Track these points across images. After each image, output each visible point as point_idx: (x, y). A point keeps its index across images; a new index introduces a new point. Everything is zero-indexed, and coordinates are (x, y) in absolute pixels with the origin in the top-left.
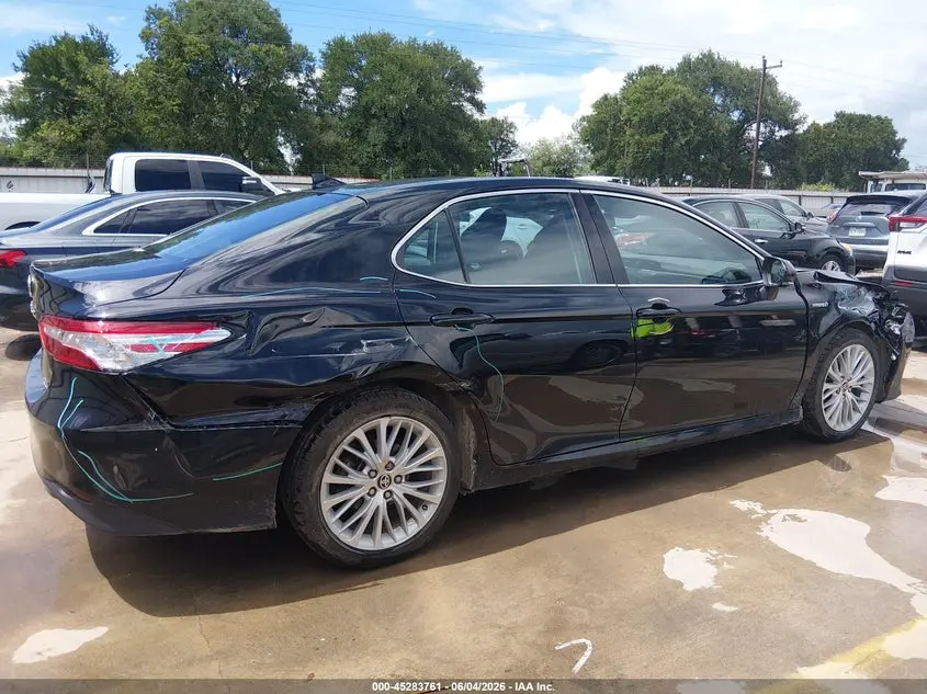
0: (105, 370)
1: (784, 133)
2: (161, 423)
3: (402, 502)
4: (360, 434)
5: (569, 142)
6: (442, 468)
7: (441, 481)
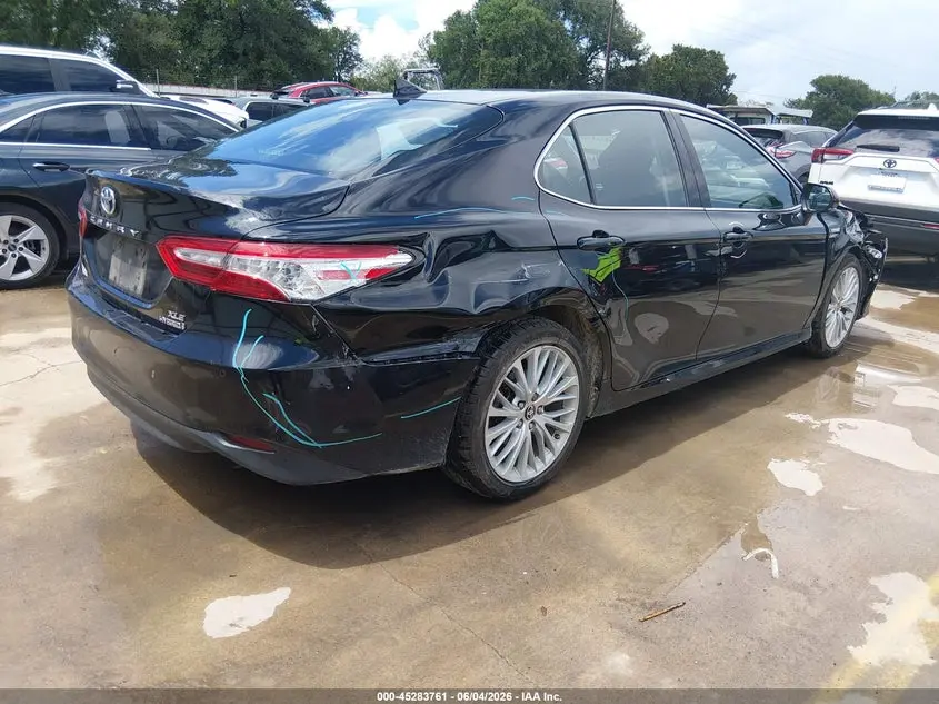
0: (293, 300)
1: (629, 63)
2: (354, 359)
3: (543, 432)
4: (518, 364)
5: (416, 60)
6: (575, 396)
7: (573, 410)
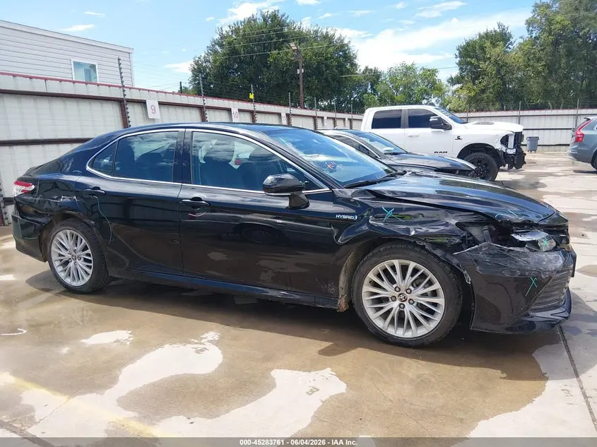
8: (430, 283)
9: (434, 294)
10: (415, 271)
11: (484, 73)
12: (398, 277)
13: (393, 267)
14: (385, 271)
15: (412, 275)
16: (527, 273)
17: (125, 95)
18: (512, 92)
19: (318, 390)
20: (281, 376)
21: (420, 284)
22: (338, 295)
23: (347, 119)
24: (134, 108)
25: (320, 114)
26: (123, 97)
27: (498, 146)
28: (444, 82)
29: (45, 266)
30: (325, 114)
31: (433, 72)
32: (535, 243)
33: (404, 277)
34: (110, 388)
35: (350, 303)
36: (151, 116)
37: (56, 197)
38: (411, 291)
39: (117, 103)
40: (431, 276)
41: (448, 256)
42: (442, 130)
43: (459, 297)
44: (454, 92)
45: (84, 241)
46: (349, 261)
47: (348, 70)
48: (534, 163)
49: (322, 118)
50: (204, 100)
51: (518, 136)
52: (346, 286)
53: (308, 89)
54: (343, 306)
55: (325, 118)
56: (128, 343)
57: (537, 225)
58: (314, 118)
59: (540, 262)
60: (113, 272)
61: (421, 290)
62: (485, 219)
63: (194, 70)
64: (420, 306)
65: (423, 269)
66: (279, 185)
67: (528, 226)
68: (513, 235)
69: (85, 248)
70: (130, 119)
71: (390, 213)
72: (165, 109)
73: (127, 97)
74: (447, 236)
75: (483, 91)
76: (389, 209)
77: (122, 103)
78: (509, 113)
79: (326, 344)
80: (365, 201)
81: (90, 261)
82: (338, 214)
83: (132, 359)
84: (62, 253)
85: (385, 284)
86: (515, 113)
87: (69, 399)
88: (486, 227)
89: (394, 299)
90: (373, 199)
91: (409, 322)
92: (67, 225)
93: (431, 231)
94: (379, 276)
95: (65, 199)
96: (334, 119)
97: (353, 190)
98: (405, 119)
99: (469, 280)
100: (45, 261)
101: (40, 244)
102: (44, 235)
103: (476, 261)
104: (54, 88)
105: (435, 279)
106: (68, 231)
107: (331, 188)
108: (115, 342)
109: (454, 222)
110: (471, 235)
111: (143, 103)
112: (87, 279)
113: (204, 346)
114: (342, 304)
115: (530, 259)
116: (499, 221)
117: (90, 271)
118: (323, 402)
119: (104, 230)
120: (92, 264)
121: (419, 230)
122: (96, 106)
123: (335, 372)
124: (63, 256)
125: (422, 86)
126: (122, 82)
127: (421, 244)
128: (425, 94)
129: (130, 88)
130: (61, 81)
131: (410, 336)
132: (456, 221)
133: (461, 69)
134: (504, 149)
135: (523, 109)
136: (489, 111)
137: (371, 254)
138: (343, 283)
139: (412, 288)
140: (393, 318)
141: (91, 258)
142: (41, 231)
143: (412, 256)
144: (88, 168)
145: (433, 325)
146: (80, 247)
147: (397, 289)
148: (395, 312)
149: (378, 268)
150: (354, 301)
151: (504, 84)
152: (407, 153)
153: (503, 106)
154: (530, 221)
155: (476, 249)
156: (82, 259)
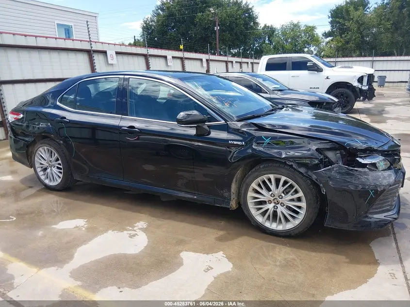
8: (296, 192)
9: (299, 199)
10: (285, 183)
11: (348, 29)
12: (273, 187)
13: (270, 180)
14: (264, 182)
15: (283, 186)
16: (367, 187)
17: (92, 47)
18: (368, 43)
19: (212, 268)
20: (187, 256)
21: (289, 192)
22: (231, 198)
23: (249, 63)
24: (98, 56)
25: (230, 59)
26: (90, 49)
27: (356, 84)
28: (320, 35)
29: (31, 171)
30: (235, 59)
31: (313, 28)
32: (374, 165)
33: (277, 186)
34: (68, 263)
35: (239, 204)
36: (110, 62)
37: (37, 123)
38: (282, 197)
39: (86, 53)
40: (296, 186)
41: (310, 173)
42: (316, 72)
43: (317, 203)
44: (327, 43)
45: (56, 155)
46: (239, 173)
47: (252, 26)
48: (382, 95)
49: (232, 62)
50: (148, 50)
51: (371, 77)
52: (236, 192)
53: (223, 41)
54: (234, 206)
55: (234, 62)
56: (84, 229)
57: (376, 151)
58: (226, 62)
59: (377, 179)
60: (77, 177)
61: (289, 197)
62: (337, 146)
63: (144, 28)
64: (289, 208)
65: (291, 182)
66: (188, 119)
67: (369, 152)
68: (357, 159)
69: (57, 160)
70: (95, 64)
71: (267, 141)
72: (120, 57)
73: (93, 49)
74: (308, 158)
75: (347, 43)
76: (267, 138)
77: (90, 53)
78: (366, 59)
79: (221, 233)
80: (251, 131)
81: (61, 169)
82: (231, 140)
83: (85, 241)
84: (43, 163)
85: (264, 192)
86: (370, 59)
87: (39, 270)
88: (338, 152)
89: (270, 202)
90: (256, 130)
91: (280, 219)
92: (44, 143)
93: (296, 154)
94: (259, 185)
95: (43, 125)
96: (240, 63)
97: (243, 123)
98: (289, 64)
99: (324, 191)
100: (31, 168)
101: (28, 156)
102: (30, 150)
103: (329, 177)
104: (42, 43)
105: (299, 189)
106: (46, 148)
107: (226, 121)
108: (75, 227)
109: (314, 148)
110: (327, 157)
111: (104, 53)
112: (59, 180)
113: (136, 233)
114: (233, 205)
115: (370, 177)
116: (348, 148)
117: (61, 176)
118: (215, 278)
119: (69, 148)
120: (62, 171)
121: (288, 153)
122: (72, 55)
123: (226, 255)
124: (42, 164)
125: (304, 38)
126: (90, 38)
127: (290, 164)
128: (307, 43)
129: (96, 42)
130: (47, 38)
131: (281, 229)
132: (316, 147)
133: (332, 26)
134: (360, 86)
135: (376, 55)
136: (352, 57)
137: (254, 170)
138: (234, 190)
139: (283, 195)
140: (269, 216)
141: (61, 167)
142: (28, 147)
143: (283, 172)
144: (58, 103)
145: (297, 222)
146: (54, 158)
147: (272, 195)
148: (271, 212)
149: (259, 180)
150: (242, 202)
151: (363, 37)
152: (289, 89)
153: (361, 53)
154: (371, 148)
155: (330, 169)
156: (56, 167)
